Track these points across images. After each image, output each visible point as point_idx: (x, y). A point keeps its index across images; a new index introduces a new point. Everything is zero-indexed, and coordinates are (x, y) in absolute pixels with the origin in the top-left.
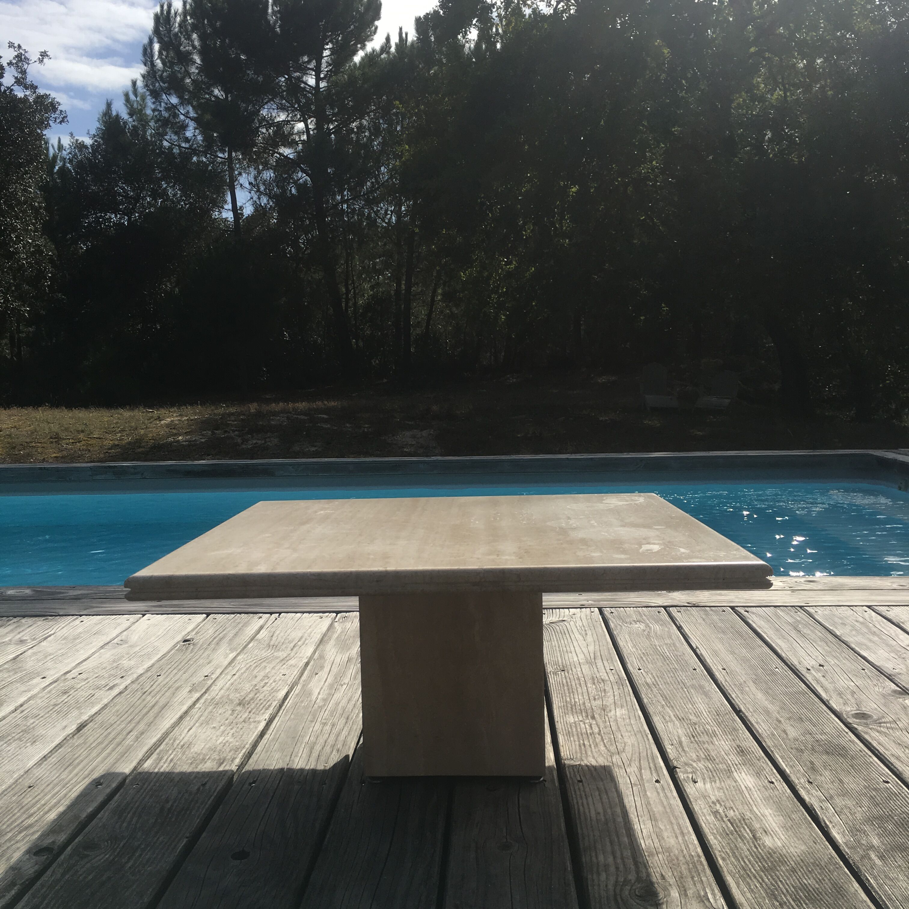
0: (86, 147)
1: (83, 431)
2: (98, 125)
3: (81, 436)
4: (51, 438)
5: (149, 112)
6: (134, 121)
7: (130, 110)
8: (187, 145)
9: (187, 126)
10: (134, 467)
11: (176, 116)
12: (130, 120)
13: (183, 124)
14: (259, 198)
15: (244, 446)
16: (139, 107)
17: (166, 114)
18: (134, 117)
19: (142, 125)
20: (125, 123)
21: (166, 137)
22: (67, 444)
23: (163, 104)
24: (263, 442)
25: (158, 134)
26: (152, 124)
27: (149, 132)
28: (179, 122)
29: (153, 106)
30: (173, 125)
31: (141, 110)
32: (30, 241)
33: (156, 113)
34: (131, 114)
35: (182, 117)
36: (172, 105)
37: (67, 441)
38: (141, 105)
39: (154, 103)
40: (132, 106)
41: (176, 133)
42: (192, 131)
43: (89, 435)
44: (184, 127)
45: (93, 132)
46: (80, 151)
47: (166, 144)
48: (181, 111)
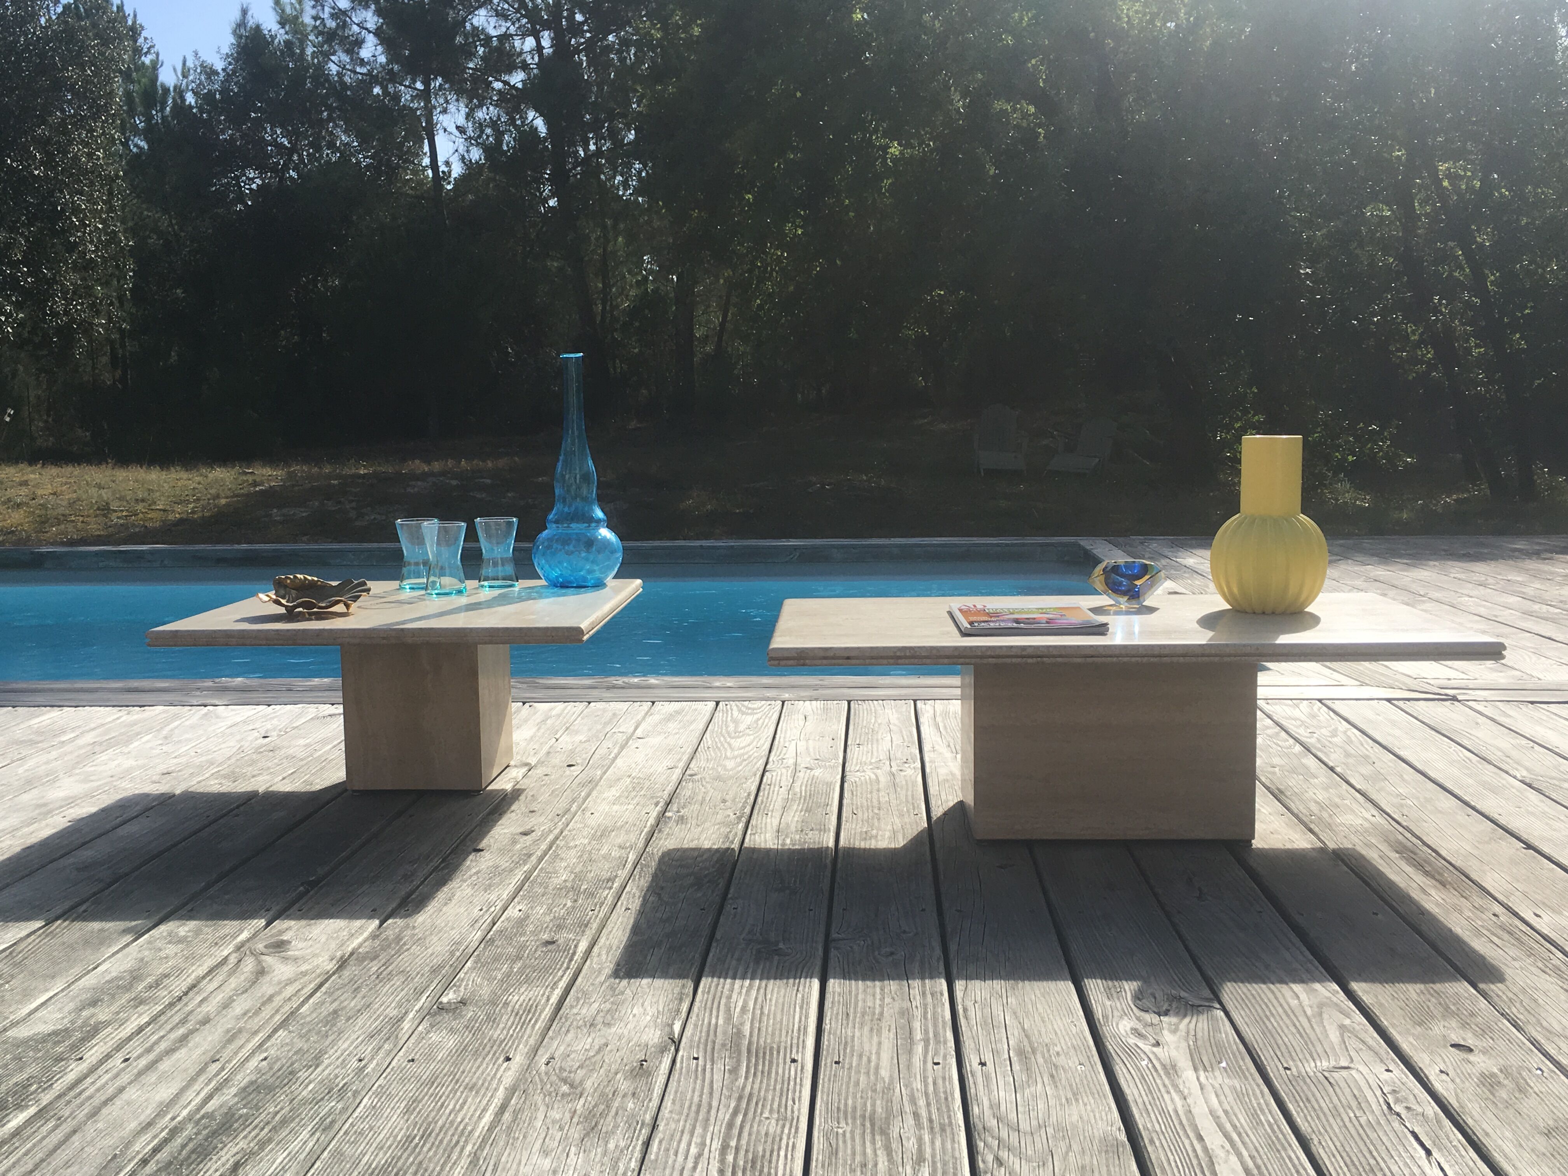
0: (216, 73)
1: (143, 500)
2: (232, 40)
3: (140, 507)
4: (98, 509)
5: (307, 19)
6: (286, 33)
7: (281, 17)
8: (364, 70)
9: (363, 41)
10: (152, 552)
11: (344, 26)
12: (282, 31)
13: (357, 39)
14: (468, 151)
15: (358, 523)
16: (295, 13)
17: (331, 24)
18: (287, 28)
19: (298, 39)
20: (273, 37)
21: (333, 58)
22: (118, 518)
23: (327, 9)
24: (384, 517)
25: (321, 52)
26: (312, 37)
27: (309, 50)
28: (352, 36)
29: (313, 12)
30: (343, 40)
31: (296, 18)
32: (100, 226)
33: (318, 23)
34: (282, 23)
35: (356, 28)
36: (340, 10)
37: (120, 514)
38: (295, 10)
39: (314, 7)
40: (283, 11)
41: (348, 52)
42: (370, 49)
43: (150, 505)
44: (359, 43)
45: (226, 50)
46: (209, 78)
47: (334, 69)
48: (354, 19)
